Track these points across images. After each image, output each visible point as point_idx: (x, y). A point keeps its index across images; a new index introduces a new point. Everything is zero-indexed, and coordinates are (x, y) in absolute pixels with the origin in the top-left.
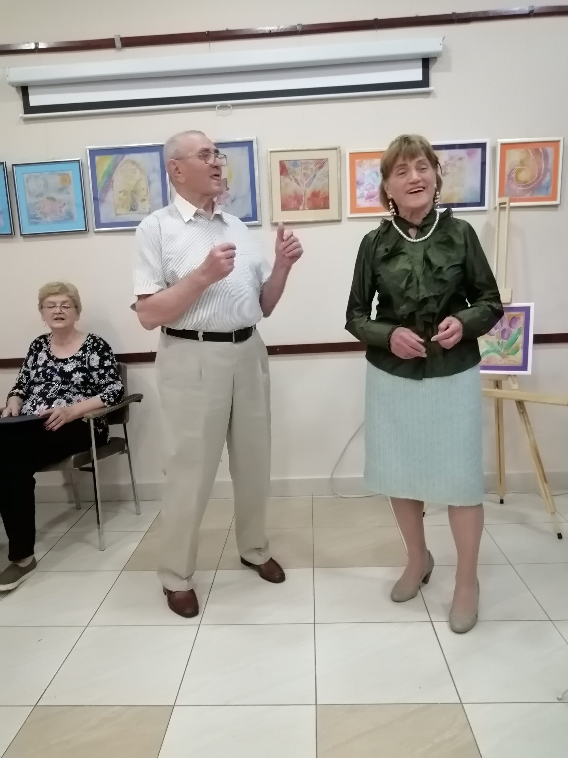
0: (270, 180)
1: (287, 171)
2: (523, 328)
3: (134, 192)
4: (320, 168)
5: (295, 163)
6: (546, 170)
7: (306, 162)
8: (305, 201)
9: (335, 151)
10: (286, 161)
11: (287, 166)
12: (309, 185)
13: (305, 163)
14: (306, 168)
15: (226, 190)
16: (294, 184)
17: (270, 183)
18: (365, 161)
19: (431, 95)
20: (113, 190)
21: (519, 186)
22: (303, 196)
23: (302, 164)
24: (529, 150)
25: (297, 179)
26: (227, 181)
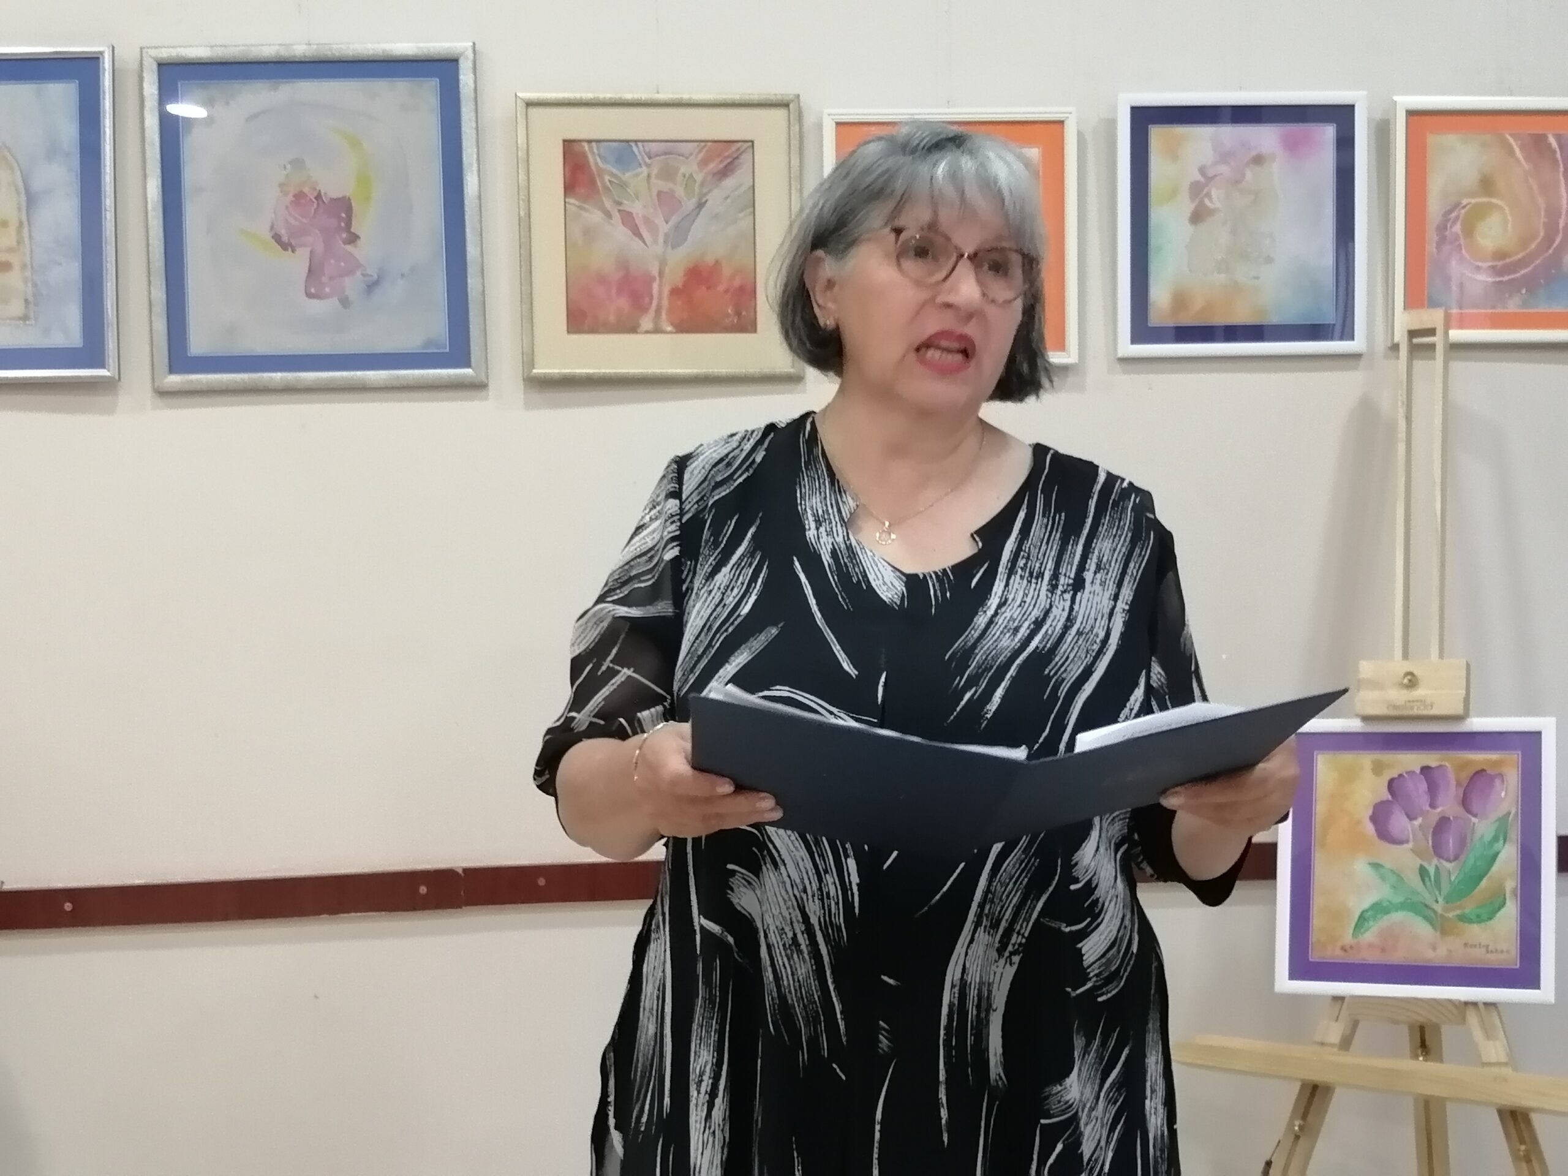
0: (522, 213)
1: (593, 183)
2: (1517, 813)
4: (725, 172)
5: (625, 151)
7: (670, 147)
8: (660, 298)
9: (781, 113)
10: (589, 141)
11: (594, 160)
12: (678, 235)
13: (665, 153)
14: (668, 174)
15: (345, 243)
16: (620, 233)
17: (525, 224)
21: (1478, 268)
22: (654, 279)
23: (650, 158)
24: (1511, 140)
25: (630, 214)
26: (349, 210)
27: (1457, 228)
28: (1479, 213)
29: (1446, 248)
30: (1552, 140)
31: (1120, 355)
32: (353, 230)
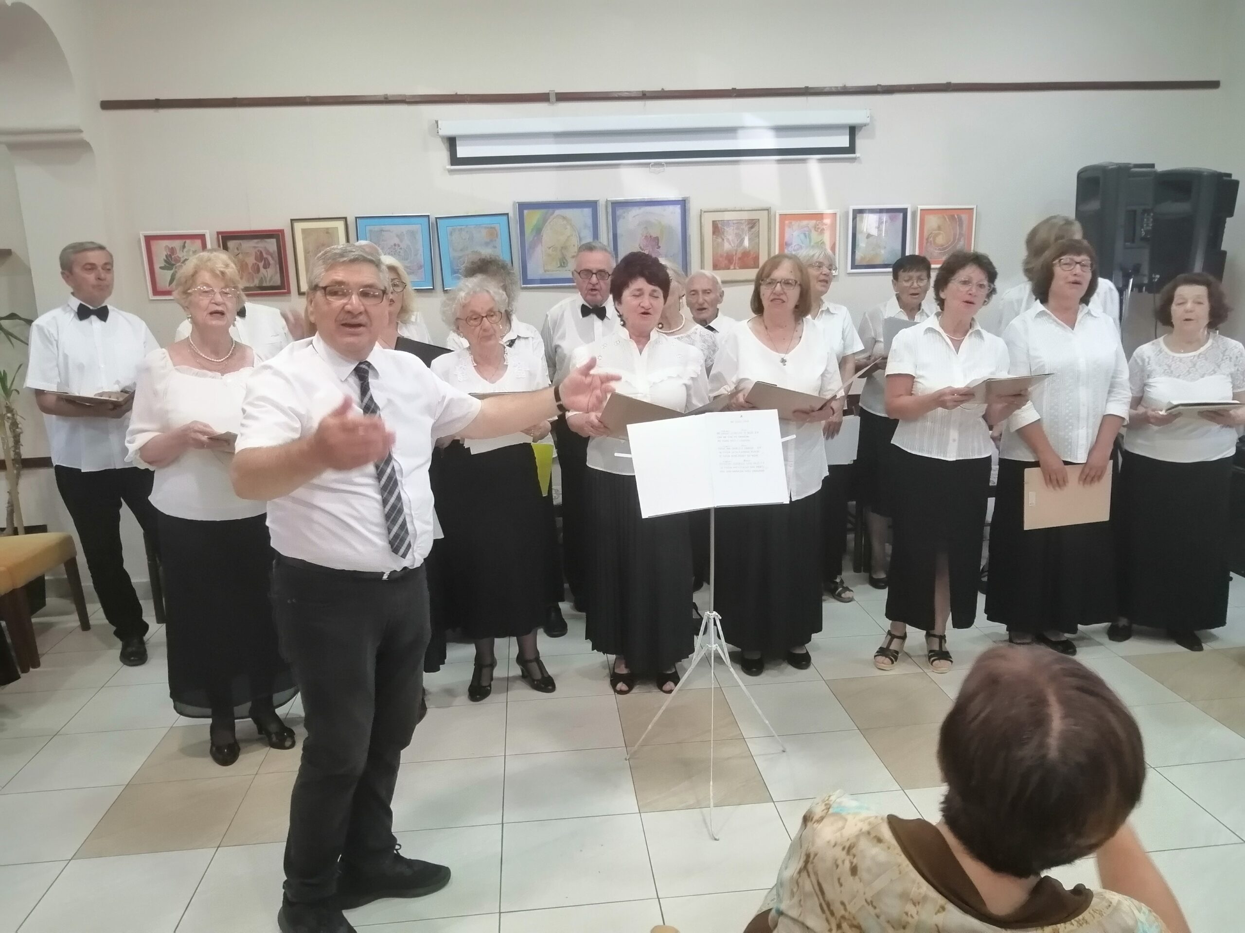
0: (702, 239)
1: (719, 231)
3: (564, 248)
4: (752, 227)
5: (727, 223)
6: (961, 234)
8: (736, 260)
9: (767, 211)
10: (719, 221)
11: (719, 225)
12: (740, 244)
13: (737, 223)
14: (737, 228)
15: (658, 248)
16: (725, 244)
17: (703, 242)
18: (793, 223)
19: (856, 161)
20: (542, 245)
21: (936, 249)
22: (734, 256)
23: (733, 224)
24: (946, 217)
25: (728, 239)
26: (658, 240)
27: (931, 239)
28: (937, 235)
29: (929, 244)
30: (956, 216)
31: (848, 272)
32: (659, 245)
